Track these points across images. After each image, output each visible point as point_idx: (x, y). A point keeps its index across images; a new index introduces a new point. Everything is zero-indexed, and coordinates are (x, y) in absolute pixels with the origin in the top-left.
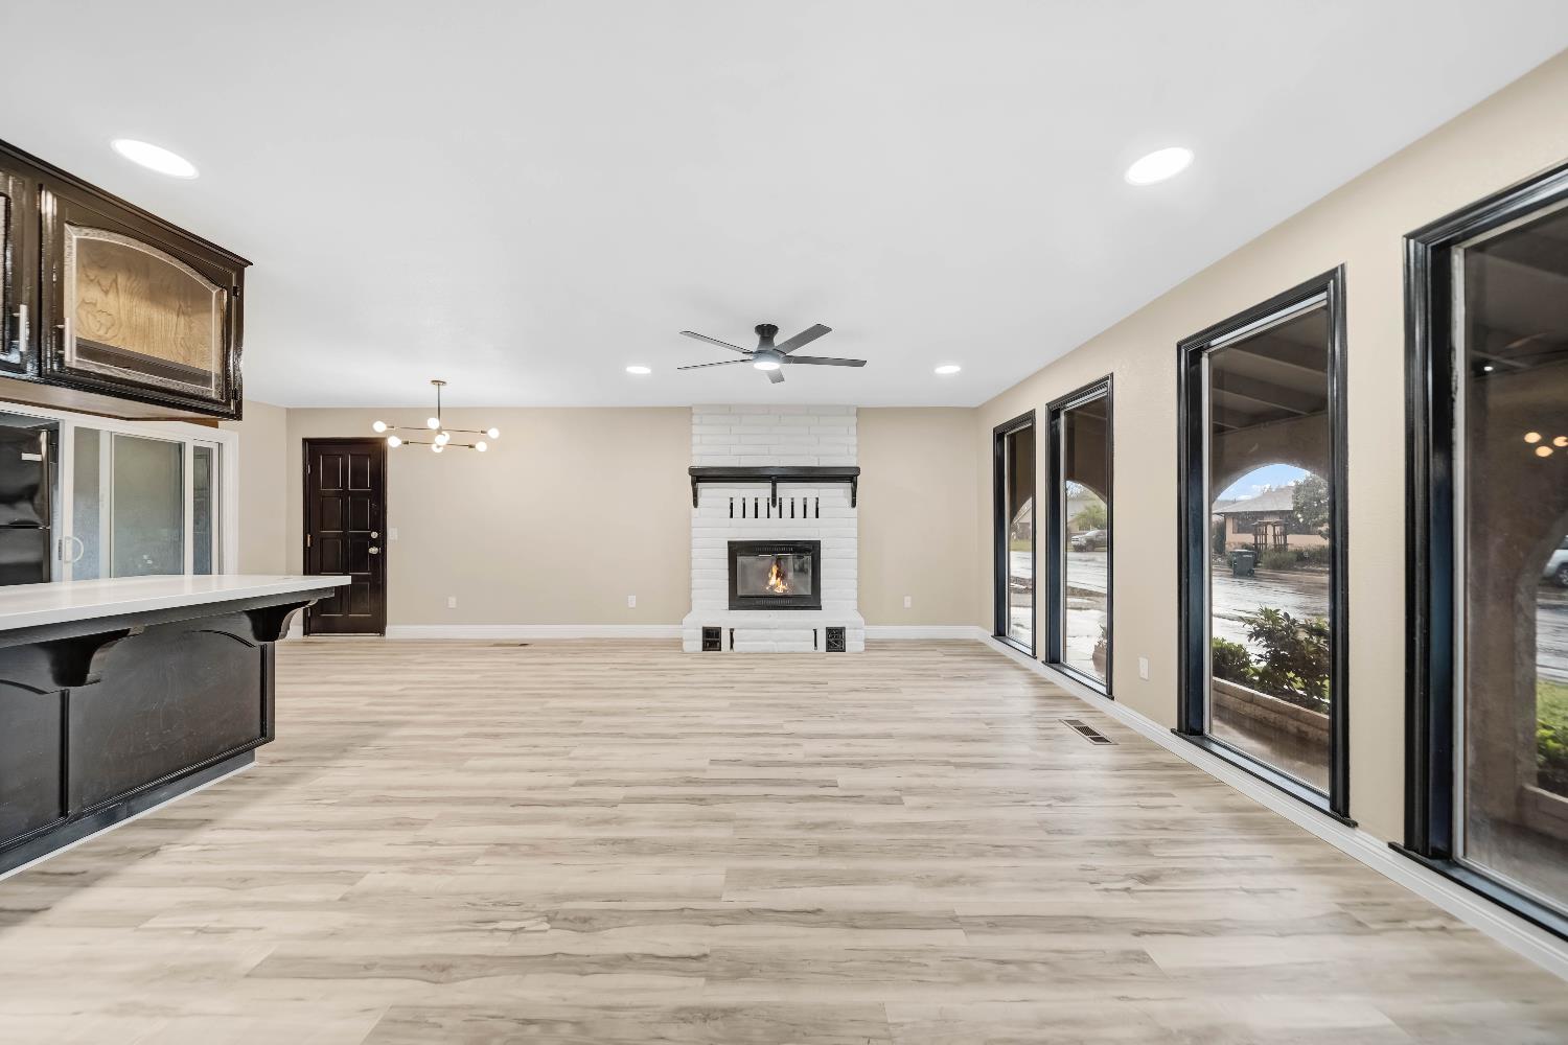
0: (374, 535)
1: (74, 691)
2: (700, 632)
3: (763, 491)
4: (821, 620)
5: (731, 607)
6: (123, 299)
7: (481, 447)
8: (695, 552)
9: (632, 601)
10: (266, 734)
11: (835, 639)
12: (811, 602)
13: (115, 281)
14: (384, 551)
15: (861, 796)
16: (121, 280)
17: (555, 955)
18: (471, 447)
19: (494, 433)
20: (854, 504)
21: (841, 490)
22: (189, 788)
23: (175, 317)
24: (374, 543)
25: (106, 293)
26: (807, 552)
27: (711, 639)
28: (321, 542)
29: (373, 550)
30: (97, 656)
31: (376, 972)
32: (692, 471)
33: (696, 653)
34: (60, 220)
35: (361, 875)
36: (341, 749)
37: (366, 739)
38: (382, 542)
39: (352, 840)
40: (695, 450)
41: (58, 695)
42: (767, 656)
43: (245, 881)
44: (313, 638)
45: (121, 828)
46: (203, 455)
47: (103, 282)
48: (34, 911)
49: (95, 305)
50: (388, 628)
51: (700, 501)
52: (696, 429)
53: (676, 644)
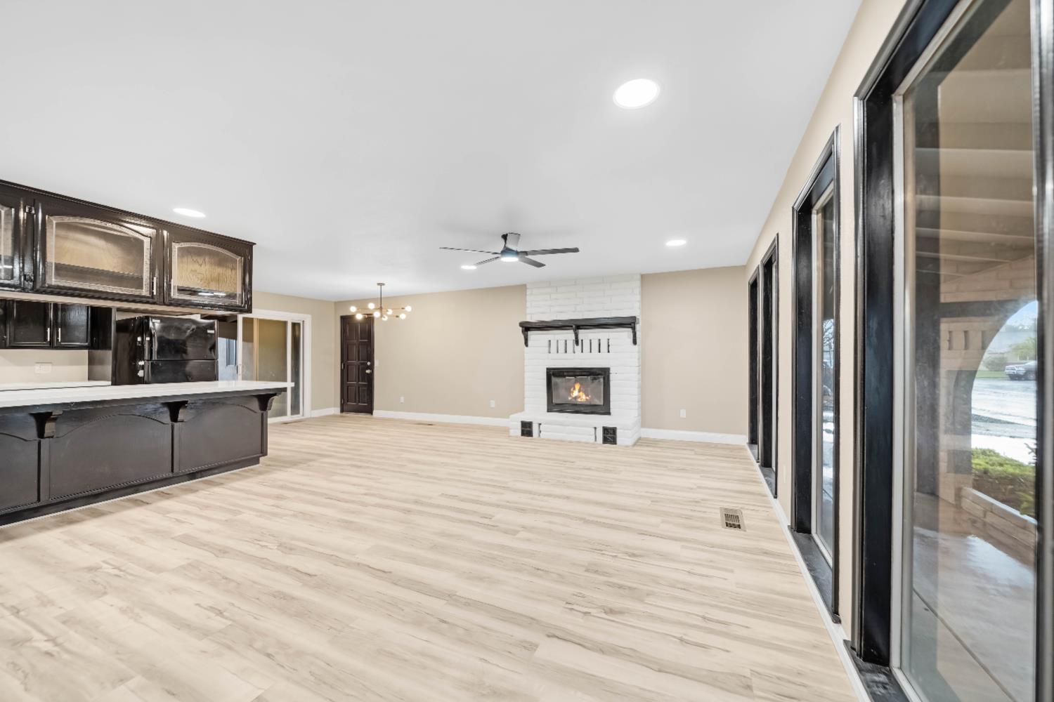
0: (369, 363)
1: (176, 425)
2: (520, 424)
3: (569, 335)
4: (602, 421)
5: (549, 410)
6: (208, 267)
7: (403, 316)
8: (527, 375)
9: (493, 404)
10: (264, 452)
11: (610, 436)
12: (605, 410)
13: (204, 260)
14: (373, 371)
15: (497, 526)
16: (207, 259)
17: (263, 559)
18: (397, 317)
19: (408, 309)
20: (635, 342)
21: (626, 333)
22: (227, 471)
23: (230, 271)
24: (368, 368)
25: (201, 265)
26: (601, 375)
27: (527, 429)
28: (348, 366)
29: (368, 371)
30: (181, 411)
31: (206, 548)
32: (522, 324)
33: (517, 437)
34: (171, 240)
35: (240, 513)
36: (293, 464)
37: (307, 461)
38: (372, 367)
39: (254, 500)
40: (528, 311)
41: (170, 425)
42: (560, 442)
43: (207, 507)
44: (344, 414)
45: (197, 482)
46: (296, 326)
47: (199, 261)
48: (148, 504)
49: (196, 271)
50: (374, 412)
51: (529, 343)
52: (528, 298)
53: (505, 431)
